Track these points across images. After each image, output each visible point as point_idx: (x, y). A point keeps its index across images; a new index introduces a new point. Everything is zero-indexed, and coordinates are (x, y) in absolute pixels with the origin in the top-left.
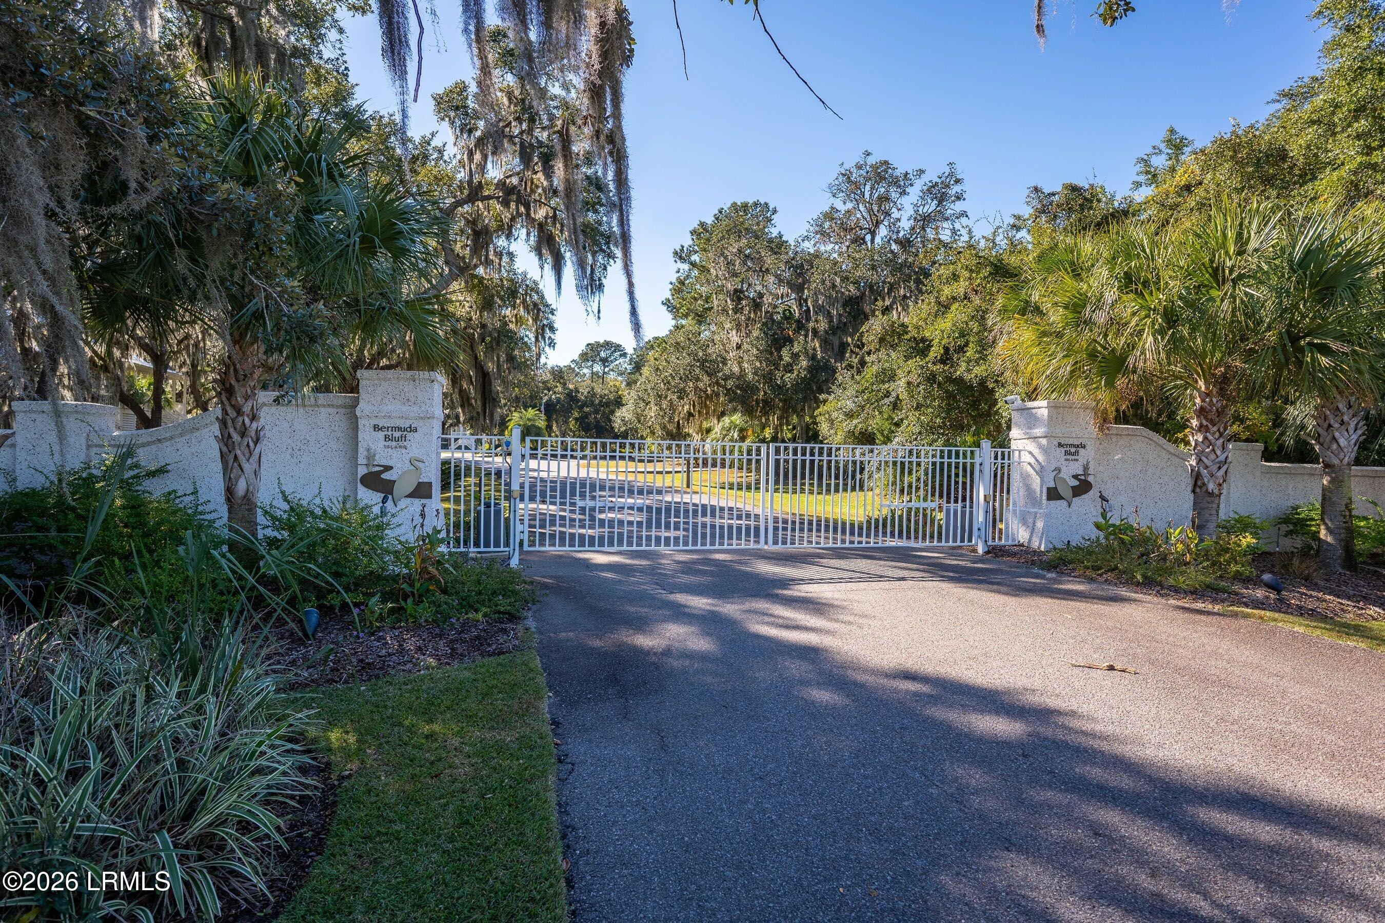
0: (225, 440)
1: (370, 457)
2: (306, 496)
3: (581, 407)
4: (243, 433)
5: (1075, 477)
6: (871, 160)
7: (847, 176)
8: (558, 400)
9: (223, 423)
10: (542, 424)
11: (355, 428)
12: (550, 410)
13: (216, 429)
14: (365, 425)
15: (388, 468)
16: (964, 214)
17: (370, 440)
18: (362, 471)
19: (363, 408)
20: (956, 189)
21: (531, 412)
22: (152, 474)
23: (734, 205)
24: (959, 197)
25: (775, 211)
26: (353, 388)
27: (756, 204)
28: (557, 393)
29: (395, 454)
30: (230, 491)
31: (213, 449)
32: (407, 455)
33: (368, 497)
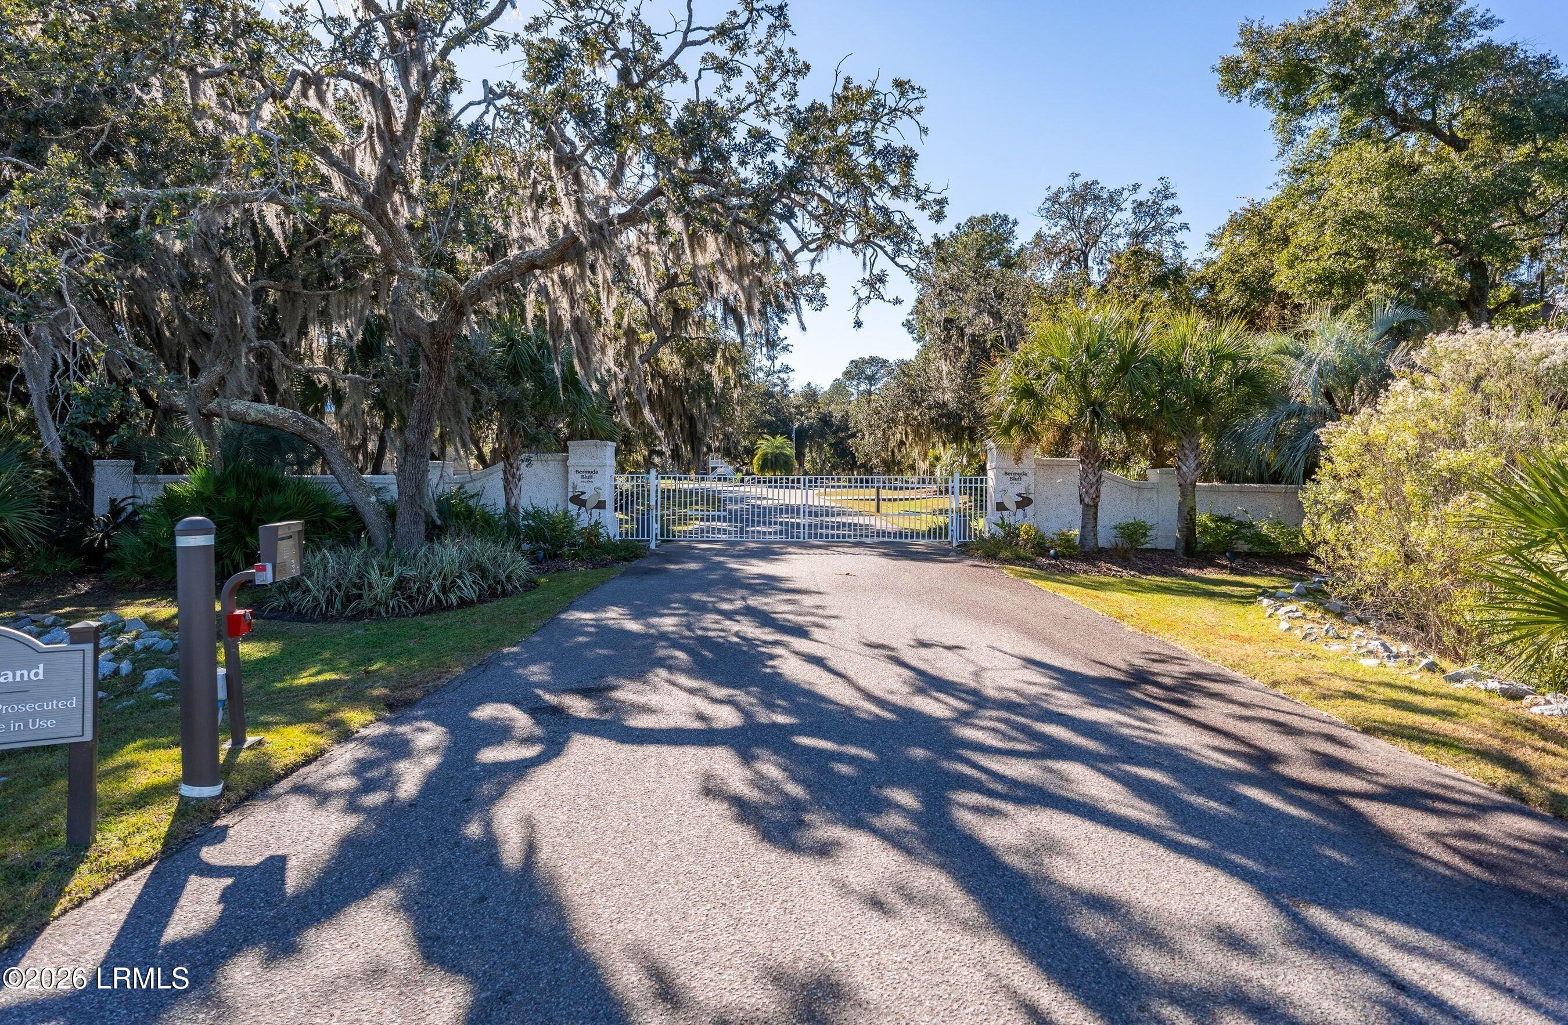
0: (506, 480)
1: (575, 487)
2: (541, 505)
3: (835, 432)
4: (513, 476)
5: (1019, 495)
6: (1079, 182)
7: (1054, 199)
8: (811, 425)
9: (505, 472)
10: (790, 451)
11: (567, 472)
12: (802, 438)
13: (501, 474)
14: (572, 470)
15: (583, 493)
16: (1185, 226)
17: (574, 478)
18: (570, 495)
19: (571, 462)
20: (1168, 203)
21: (779, 440)
22: (472, 496)
23: (970, 220)
24: (1175, 210)
25: (1015, 223)
26: (566, 449)
27: (995, 217)
28: (810, 418)
29: (587, 485)
30: (508, 504)
31: (501, 485)
32: (593, 486)
33: (573, 508)
